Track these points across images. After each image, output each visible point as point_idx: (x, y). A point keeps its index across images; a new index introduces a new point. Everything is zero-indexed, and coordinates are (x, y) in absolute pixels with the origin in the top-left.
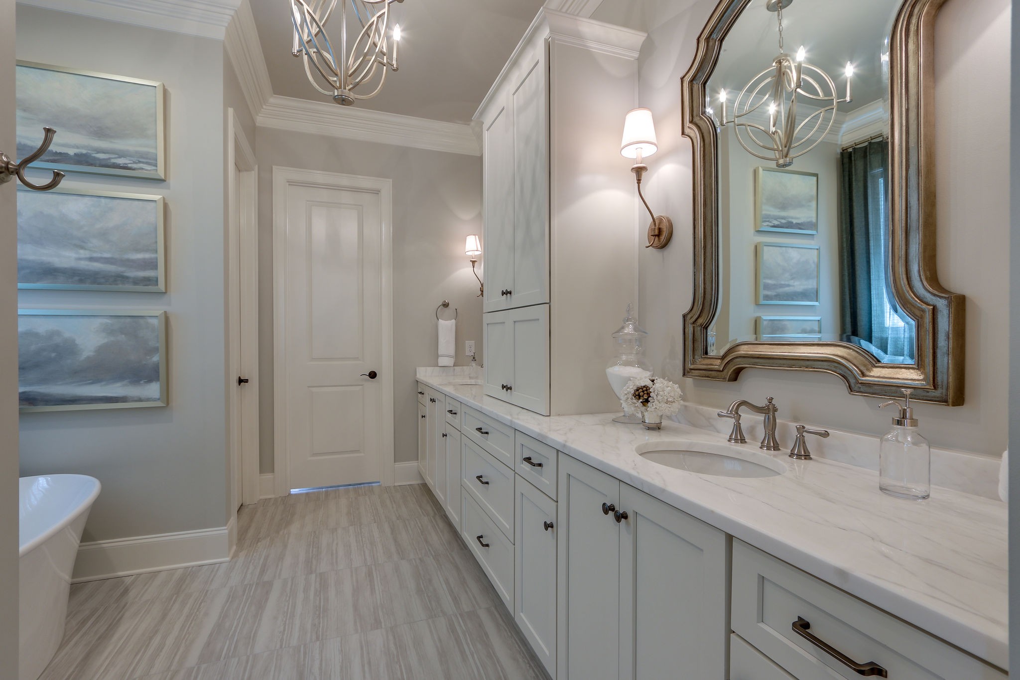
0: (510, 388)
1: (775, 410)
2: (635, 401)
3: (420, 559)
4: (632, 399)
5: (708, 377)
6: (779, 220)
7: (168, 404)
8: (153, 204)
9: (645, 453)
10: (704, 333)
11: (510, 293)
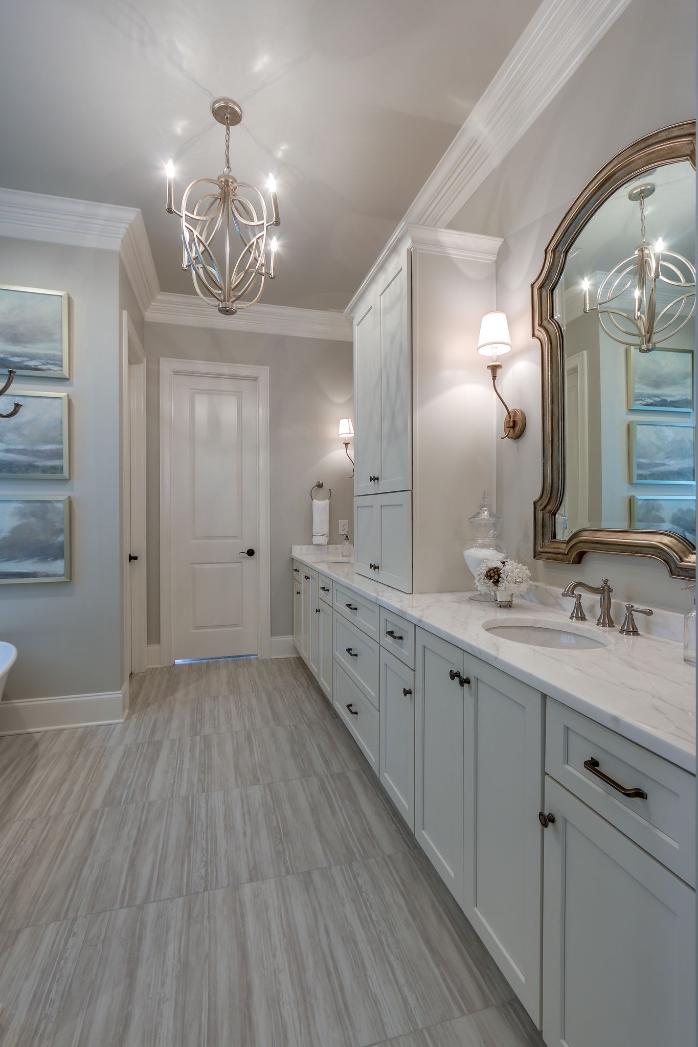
0: (378, 568)
1: (610, 591)
2: (486, 581)
3: (295, 726)
4: (484, 579)
5: (555, 559)
6: (653, 398)
7: (71, 579)
8: (59, 401)
9: (491, 628)
10: (552, 519)
11: (378, 479)
